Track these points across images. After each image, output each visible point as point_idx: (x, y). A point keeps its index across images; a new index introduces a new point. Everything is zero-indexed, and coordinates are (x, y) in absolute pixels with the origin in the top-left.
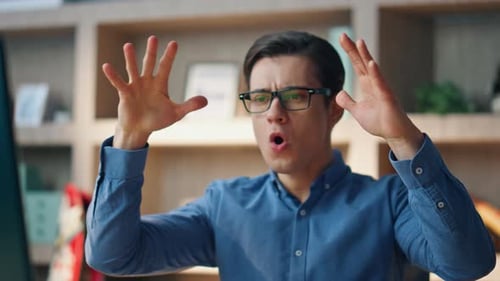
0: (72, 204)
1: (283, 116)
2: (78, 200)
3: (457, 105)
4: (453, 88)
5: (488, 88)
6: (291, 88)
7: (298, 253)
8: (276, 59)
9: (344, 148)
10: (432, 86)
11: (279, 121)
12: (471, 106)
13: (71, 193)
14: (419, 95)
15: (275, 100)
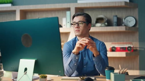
15: (77, 24)
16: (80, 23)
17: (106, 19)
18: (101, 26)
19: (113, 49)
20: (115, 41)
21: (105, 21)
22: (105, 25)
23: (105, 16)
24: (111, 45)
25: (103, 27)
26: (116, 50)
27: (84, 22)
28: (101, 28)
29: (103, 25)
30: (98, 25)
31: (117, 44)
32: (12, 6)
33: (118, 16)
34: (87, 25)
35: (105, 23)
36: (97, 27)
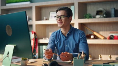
0: (33, 34)
1: (60, 20)
2: (34, 33)
3: (90, 17)
4: (90, 14)
5: (95, 14)
6: (62, 15)
7: (66, 46)
8: (60, 11)
9: (73, 24)
10: (87, 14)
11: (59, 20)
12: (93, 17)
13: (32, 32)
14: (85, 16)
15: (59, 18)
16: (62, 16)
17: (105, 12)
18: (100, 18)
19: (112, 37)
20: (114, 30)
21: (103, 13)
22: (104, 16)
23: (104, 9)
24: (110, 34)
25: (102, 19)
26: (114, 38)
27: (65, 16)
28: (100, 19)
29: (102, 17)
30: (98, 16)
31: (115, 33)
32: (30, 3)
33: (116, 9)
34: (68, 18)
35: (104, 14)
36: (97, 18)
